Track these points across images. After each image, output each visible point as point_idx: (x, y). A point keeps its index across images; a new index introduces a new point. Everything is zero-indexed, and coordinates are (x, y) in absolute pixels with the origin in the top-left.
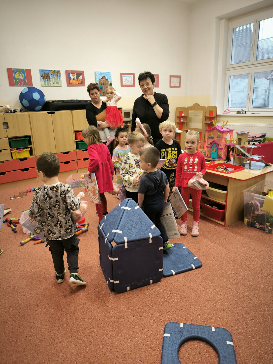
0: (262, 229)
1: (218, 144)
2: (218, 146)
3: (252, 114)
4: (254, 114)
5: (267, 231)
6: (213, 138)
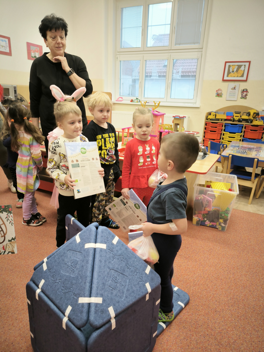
0: (213, 227)
4: (148, 103)
5: (220, 229)
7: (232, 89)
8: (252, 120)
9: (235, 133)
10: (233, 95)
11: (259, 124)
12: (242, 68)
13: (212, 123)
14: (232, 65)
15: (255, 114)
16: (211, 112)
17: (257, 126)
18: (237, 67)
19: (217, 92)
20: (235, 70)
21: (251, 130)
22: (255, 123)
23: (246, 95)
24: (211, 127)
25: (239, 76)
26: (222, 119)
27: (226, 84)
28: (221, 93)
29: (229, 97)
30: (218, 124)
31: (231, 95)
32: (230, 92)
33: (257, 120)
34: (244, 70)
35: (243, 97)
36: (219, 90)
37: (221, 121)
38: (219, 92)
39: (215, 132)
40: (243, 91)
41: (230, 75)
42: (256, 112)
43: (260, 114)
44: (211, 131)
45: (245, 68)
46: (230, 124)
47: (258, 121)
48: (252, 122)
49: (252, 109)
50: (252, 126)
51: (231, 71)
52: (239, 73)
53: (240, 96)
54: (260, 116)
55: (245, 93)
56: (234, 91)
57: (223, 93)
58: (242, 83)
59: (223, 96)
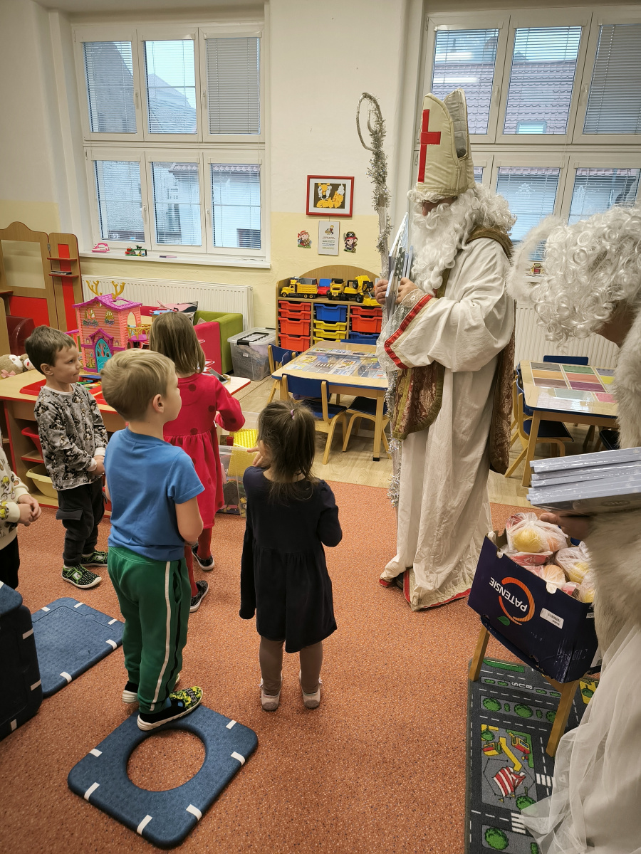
0: (234, 513)
1: (112, 339)
2: (112, 343)
3: (161, 257)
4: (165, 257)
6: (95, 323)
7: (326, 232)
8: (362, 296)
9: (334, 323)
10: (330, 245)
11: (372, 305)
12: (340, 190)
13: (291, 302)
14: (322, 184)
15: (366, 284)
16: (290, 279)
18: (330, 187)
19: (300, 237)
20: (328, 195)
21: (362, 316)
22: (369, 301)
23: (354, 244)
24: (291, 311)
25: (336, 206)
26: (308, 295)
27: (316, 220)
28: (308, 239)
29: (324, 248)
30: (302, 304)
31: (327, 245)
32: (324, 238)
33: (369, 297)
34: (344, 195)
36: (304, 233)
37: (308, 298)
38: (304, 237)
39: (299, 320)
41: (319, 203)
42: (369, 280)
44: (290, 319)
45: (345, 189)
46: (324, 306)
48: (361, 301)
49: (361, 273)
50: (363, 307)
51: (320, 195)
52: (336, 199)
55: (351, 241)
56: (331, 235)
57: (310, 239)
58: (343, 221)
59: (312, 245)
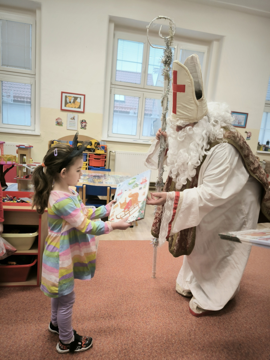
7: (71, 119)
8: (95, 149)
10: (73, 125)
11: (101, 153)
12: (78, 100)
14: (69, 96)
15: (96, 144)
16: (54, 140)
17: (100, 155)
18: (73, 98)
19: (57, 121)
20: (72, 101)
21: (95, 159)
22: (98, 152)
23: (85, 126)
25: (76, 107)
27: (65, 113)
28: (61, 122)
29: (70, 126)
31: (72, 125)
32: (70, 122)
33: (98, 150)
34: (80, 102)
35: (83, 128)
36: (59, 119)
38: (59, 121)
40: (82, 122)
41: (67, 105)
42: (97, 142)
43: (100, 144)
45: (81, 100)
47: (100, 150)
48: (94, 151)
49: (92, 139)
50: (95, 154)
51: (68, 101)
52: (76, 104)
53: (80, 126)
54: (100, 146)
55: (84, 124)
56: (73, 121)
57: (63, 121)
58: (80, 115)
59: (63, 125)
